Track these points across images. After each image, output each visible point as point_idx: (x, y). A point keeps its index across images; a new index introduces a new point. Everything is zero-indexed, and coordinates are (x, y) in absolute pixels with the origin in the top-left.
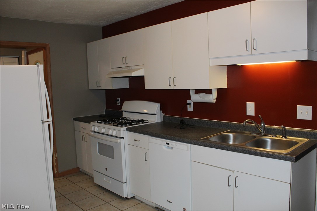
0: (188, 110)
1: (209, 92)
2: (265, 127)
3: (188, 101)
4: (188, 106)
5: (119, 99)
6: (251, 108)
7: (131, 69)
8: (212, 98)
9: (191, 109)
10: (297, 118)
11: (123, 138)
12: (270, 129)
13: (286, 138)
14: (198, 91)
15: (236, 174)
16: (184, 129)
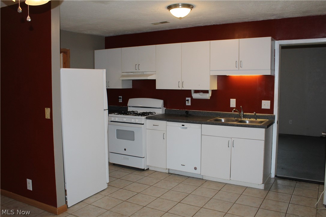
0: (186, 105)
1: (206, 92)
2: (243, 114)
3: (186, 98)
4: (187, 102)
5: (121, 97)
6: (233, 103)
7: (142, 74)
8: (208, 96)
9: (188, 104)
10: (262, 108)
11: (143, 124)
12: (246, 115)
13: (256, 119)
14: (196, 92)
15: (233, 139)
16: (188, 117)
